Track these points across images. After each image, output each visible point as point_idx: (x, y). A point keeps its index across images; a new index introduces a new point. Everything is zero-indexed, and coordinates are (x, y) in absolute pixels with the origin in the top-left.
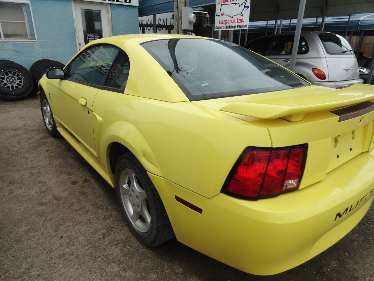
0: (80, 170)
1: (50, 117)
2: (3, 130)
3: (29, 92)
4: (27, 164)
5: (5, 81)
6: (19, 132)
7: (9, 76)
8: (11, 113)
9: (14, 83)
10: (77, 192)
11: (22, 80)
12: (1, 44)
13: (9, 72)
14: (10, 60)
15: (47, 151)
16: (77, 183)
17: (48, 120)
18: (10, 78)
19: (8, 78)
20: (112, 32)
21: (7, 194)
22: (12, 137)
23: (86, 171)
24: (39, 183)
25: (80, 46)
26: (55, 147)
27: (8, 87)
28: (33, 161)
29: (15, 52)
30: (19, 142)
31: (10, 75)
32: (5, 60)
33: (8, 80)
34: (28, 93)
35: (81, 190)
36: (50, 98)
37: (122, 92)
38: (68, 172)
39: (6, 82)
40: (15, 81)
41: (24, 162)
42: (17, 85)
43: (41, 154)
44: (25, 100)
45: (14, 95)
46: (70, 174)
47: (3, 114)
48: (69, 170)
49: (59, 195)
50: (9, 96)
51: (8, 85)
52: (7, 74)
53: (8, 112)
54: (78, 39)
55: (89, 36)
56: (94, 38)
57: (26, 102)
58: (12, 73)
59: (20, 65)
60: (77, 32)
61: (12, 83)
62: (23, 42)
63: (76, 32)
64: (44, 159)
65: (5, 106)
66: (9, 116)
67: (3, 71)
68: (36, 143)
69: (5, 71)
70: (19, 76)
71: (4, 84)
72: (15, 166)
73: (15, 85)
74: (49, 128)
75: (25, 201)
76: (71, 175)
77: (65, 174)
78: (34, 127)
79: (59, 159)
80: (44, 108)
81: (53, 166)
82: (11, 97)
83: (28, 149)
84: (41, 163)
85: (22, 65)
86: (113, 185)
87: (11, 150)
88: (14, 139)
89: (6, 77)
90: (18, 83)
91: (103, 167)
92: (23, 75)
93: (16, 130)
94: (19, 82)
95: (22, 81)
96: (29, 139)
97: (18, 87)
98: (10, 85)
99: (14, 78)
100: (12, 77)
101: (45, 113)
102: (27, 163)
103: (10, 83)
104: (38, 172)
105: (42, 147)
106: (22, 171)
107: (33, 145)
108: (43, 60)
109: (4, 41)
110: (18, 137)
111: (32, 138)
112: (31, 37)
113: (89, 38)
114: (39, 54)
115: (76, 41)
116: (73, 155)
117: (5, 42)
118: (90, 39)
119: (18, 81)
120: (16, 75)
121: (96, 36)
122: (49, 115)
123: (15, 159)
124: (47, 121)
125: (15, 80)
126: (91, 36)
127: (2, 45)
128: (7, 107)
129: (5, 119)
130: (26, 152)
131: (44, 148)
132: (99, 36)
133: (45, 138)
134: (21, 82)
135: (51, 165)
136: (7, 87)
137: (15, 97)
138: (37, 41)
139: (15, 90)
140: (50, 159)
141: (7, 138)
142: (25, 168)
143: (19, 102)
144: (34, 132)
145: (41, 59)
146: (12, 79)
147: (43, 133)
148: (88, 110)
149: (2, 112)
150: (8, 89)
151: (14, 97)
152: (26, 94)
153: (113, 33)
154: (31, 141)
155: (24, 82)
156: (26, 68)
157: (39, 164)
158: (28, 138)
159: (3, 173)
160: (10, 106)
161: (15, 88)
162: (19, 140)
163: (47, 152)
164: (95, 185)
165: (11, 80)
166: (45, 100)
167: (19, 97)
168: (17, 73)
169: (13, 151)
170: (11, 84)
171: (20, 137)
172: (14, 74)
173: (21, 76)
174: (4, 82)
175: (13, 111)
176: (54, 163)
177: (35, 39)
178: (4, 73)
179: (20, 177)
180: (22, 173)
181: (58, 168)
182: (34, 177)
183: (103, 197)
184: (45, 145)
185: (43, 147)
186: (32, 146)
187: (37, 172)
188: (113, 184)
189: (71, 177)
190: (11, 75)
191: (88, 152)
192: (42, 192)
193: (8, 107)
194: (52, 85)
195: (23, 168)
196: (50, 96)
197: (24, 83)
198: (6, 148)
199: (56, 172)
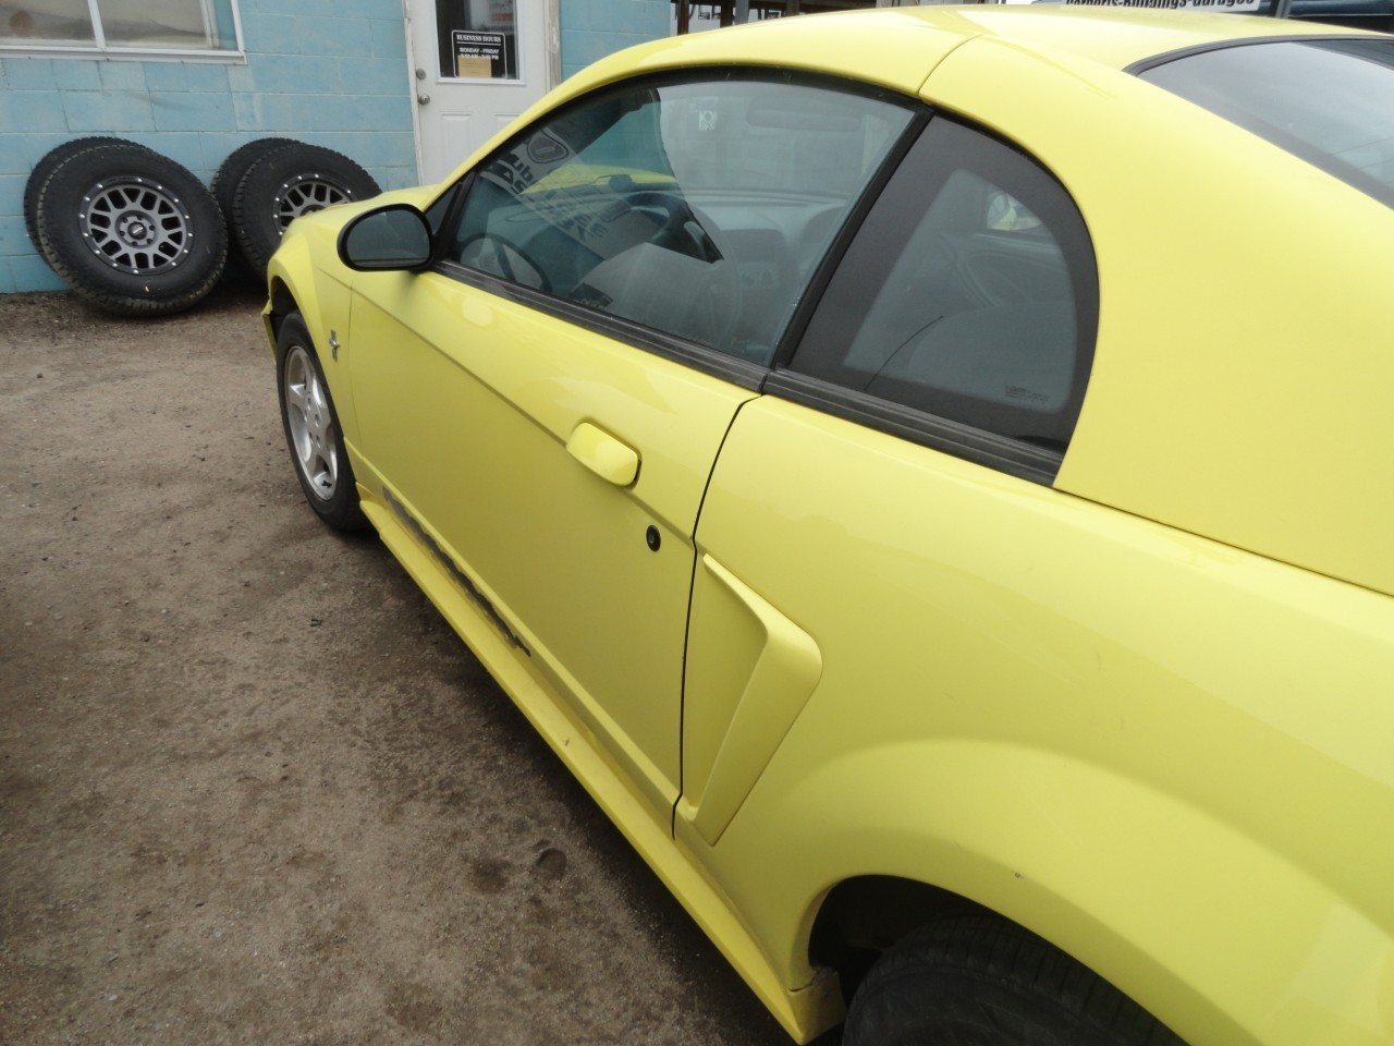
0: (500, 769)
1: (322, 437)
2: (104, 483)
3: (210, 282)
4: (224, 713)
5: (111, 234)
6: (177, 494)
7: (126, 209)
8: (135, 381)
9: (150, 242)
10: (518, 962)
11: (182, 229)
12: (94, 66)
13: (127, 192)
14: (131, 139)
15: (316, 623)
16: (505, 873)
17: (313, 447)
18: (132, 219)
19: (123, 218)
20: (557, 19)
21: (125, 952)
22: (145, 524)
23: (537, 780)
24: (294, 861)
25: (421, 82)
26: (349, 598)
27: (124, 259)
28: (251, 687)
29: (153, 101)
30: (178, 555)
31: (131, 206)
32: (109, 138)
33: (124, 227)
34: (205, 287)
35: (534, 942)
36: (335, 356)
37: (1044, 474)
38: (442, 785)
39: (117, 239)
40: (150, 234)
41: (209, 694)
42: (160, 249)
43: (285, 640)
44: (195, 319)
45: (149, 296)
46: (456, 800)
47: (103, 385)
48: (443, 771)
49: (417, 978)
50: (129, 301)
51: (126, 249)
52: (119, 203)
53: (124, 377)
54: (413, 50)
55: (459, 37)
56: (481, 47)
57: (201, 327)
58: (140, 198)
59: (173, 162)
60: (409, 20)
61: (140, 242)
62: (185, 61)
63: (406, 20)
64: (302, 678)
65: (112, 343)
66: (130, 398)
67: (101, 186)
68: (258, 568)
69: (111, 190)
70: (170, 211)
71: (104, 248)
72: (162, 723)
73: (151, 251)
74: (315, 488)
75: (231, 1026)
76: (461, 811)
77: (427, 800)
78: (242, 466)
79: (383, 680)
80: (295, 388)
81: (356, 732)
82: (138, 302)
83: (224, 601)
84: (292, 707)
85: (180, 162)
86: (801, 1029)
87: (141, 605)
88: (152, 536)
89: (113, 214)
90: (165, 244)
91: (730, 901)
92: (186, 206)
93: (159, 485)
94: (171, 237)
95: (179, 235)
96: (221, 537)
97: (164, 260)
98: (132, 252)
99: (148, 218)
100: (140, 215)
101: (300, 412)
102: (225, 705)
103: (131, 240)
104: (284, 772)
105: (289, 596)
106: (200, 757)
107: (245, 576)
108: (270, 140)
109: (104, 53)
110: (170, 525)
111: (234, 532)
112: (217, 42)
113: (457, 47)
114: (253, 116)
115: (406, 57)
116: (448, 660)
117: (110, 58)
118: (462, 50)
119: (163, 235)
120: (157, 205)
121: (491, 39)
122: (320, 427)
123: (163, 671)
124: (306, 451)
125: (152, 228)
126: (466, 38)
127: (99, 68)
128: (120, 350)
129: (112, 416)
130: (215, 623)
131: (300, 604)
132: (502, 37)
133: (298, 535)
134: (177, 238)
135: (347, 728)
136: (120, 260)
137: (154, 305)
138: (243, 54)
139: (152, 273)
140: (335, 680)
141: (119, 528)
142: (212, 744)
143: (168, 326)
144: (242, 498)
145: (259, 138)
146: (142, 225)
147: (286, 502)
148: (649, 521)
149: (99, 374)
150: (124, 267)
151: (147, 303)
152: (198, 293)
153: (561, 28)
154: (236, 549)
155: (188, 237)
156: (197, 174)
157: (283, 711)
158: (216, 532)
159: (105, 770)
160: (132, 344)
161: (151, 265)
162: (176, 546)
163: (319, 630)
164: (605, 894)
165: (137, 230)
166: (301, 352)
167: (170, 304)
168: (160, 199)
169: (150, 611)
170: (134, 245)
171: (180, 525)
172: (148, 202)
173: (176, 213)
174: (104, 235)
175: (146, 374)
176: (358, 709)
177: (236, 49)
178: (104, 195)
179: (194, 809)
180: (201, 776)
181: (384, 747)
182: (263, 810)
183: (675, 1011)
184: (302, 580)
185: (294, 593)
186: (238, 585)
187: (276, 773)
188: (799, 1024)
189: (461, 822)
190: (136, 206)
191: (590, 733)
192: (322, 945)
193: (125, 351)
194: (349, 291)
195: (204, 741)
196: (336, 348)
197: (191, 244)
198: (118, 591)
199: (378, 777)
